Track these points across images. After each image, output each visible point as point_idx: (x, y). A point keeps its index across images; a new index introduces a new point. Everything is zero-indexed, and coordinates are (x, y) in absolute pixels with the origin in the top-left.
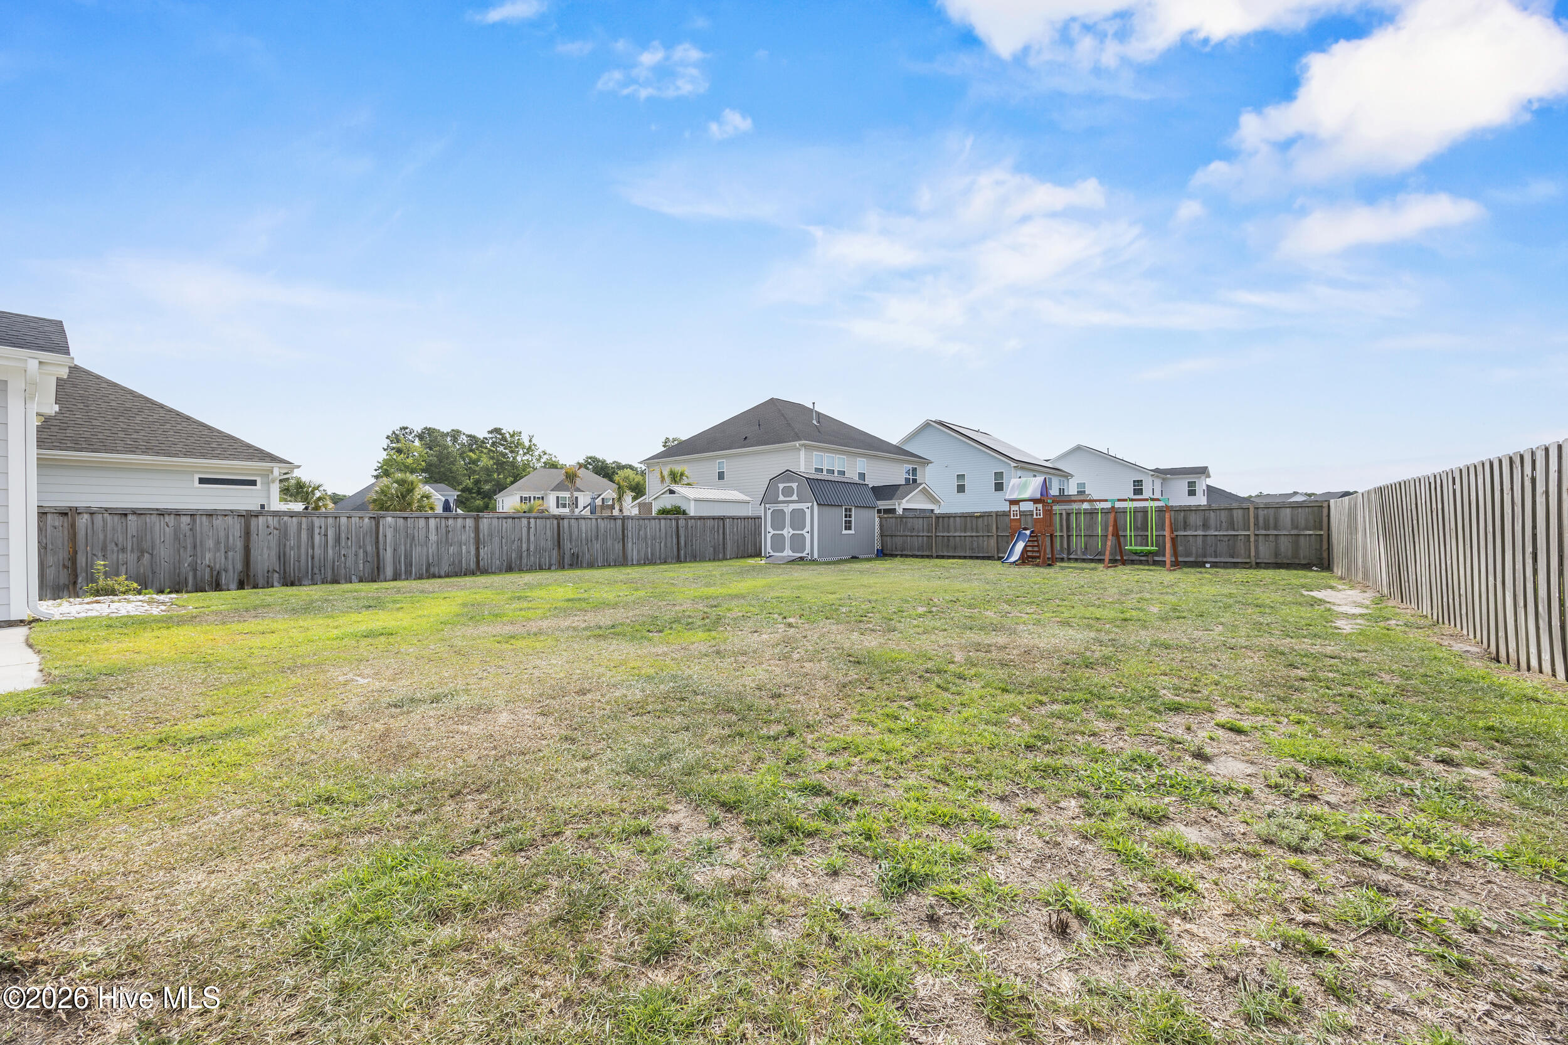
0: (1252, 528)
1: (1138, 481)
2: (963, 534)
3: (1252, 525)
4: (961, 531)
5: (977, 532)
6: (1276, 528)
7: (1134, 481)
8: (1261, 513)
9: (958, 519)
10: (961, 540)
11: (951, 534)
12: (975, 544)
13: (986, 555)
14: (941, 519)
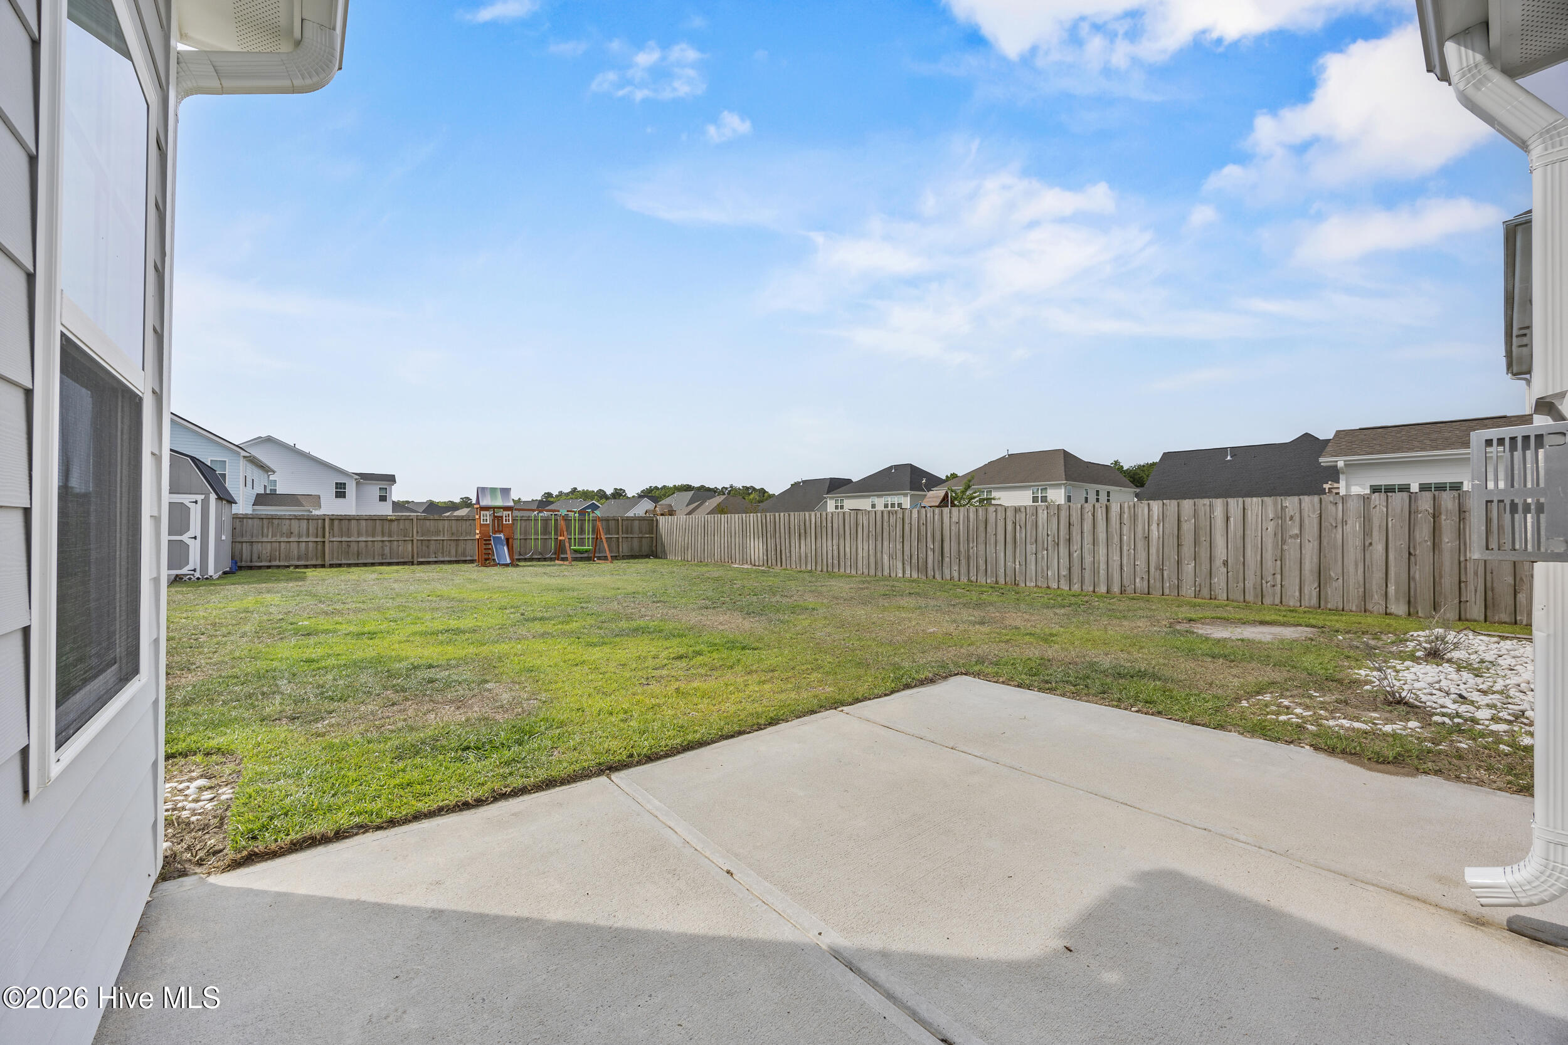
0: (620, 533)
1: (341, 484)
2: (370, 539)
3: (620, 531)
4: (367, 535)
5: (390, 536)
6: (631, 533)
7: (337, 484)
8: (625, 523)
9: (363, 523)
10: (366, 546)
11: (352, 539)
12: (387, 550)
13: (402, 560)
14: (336, 522)
